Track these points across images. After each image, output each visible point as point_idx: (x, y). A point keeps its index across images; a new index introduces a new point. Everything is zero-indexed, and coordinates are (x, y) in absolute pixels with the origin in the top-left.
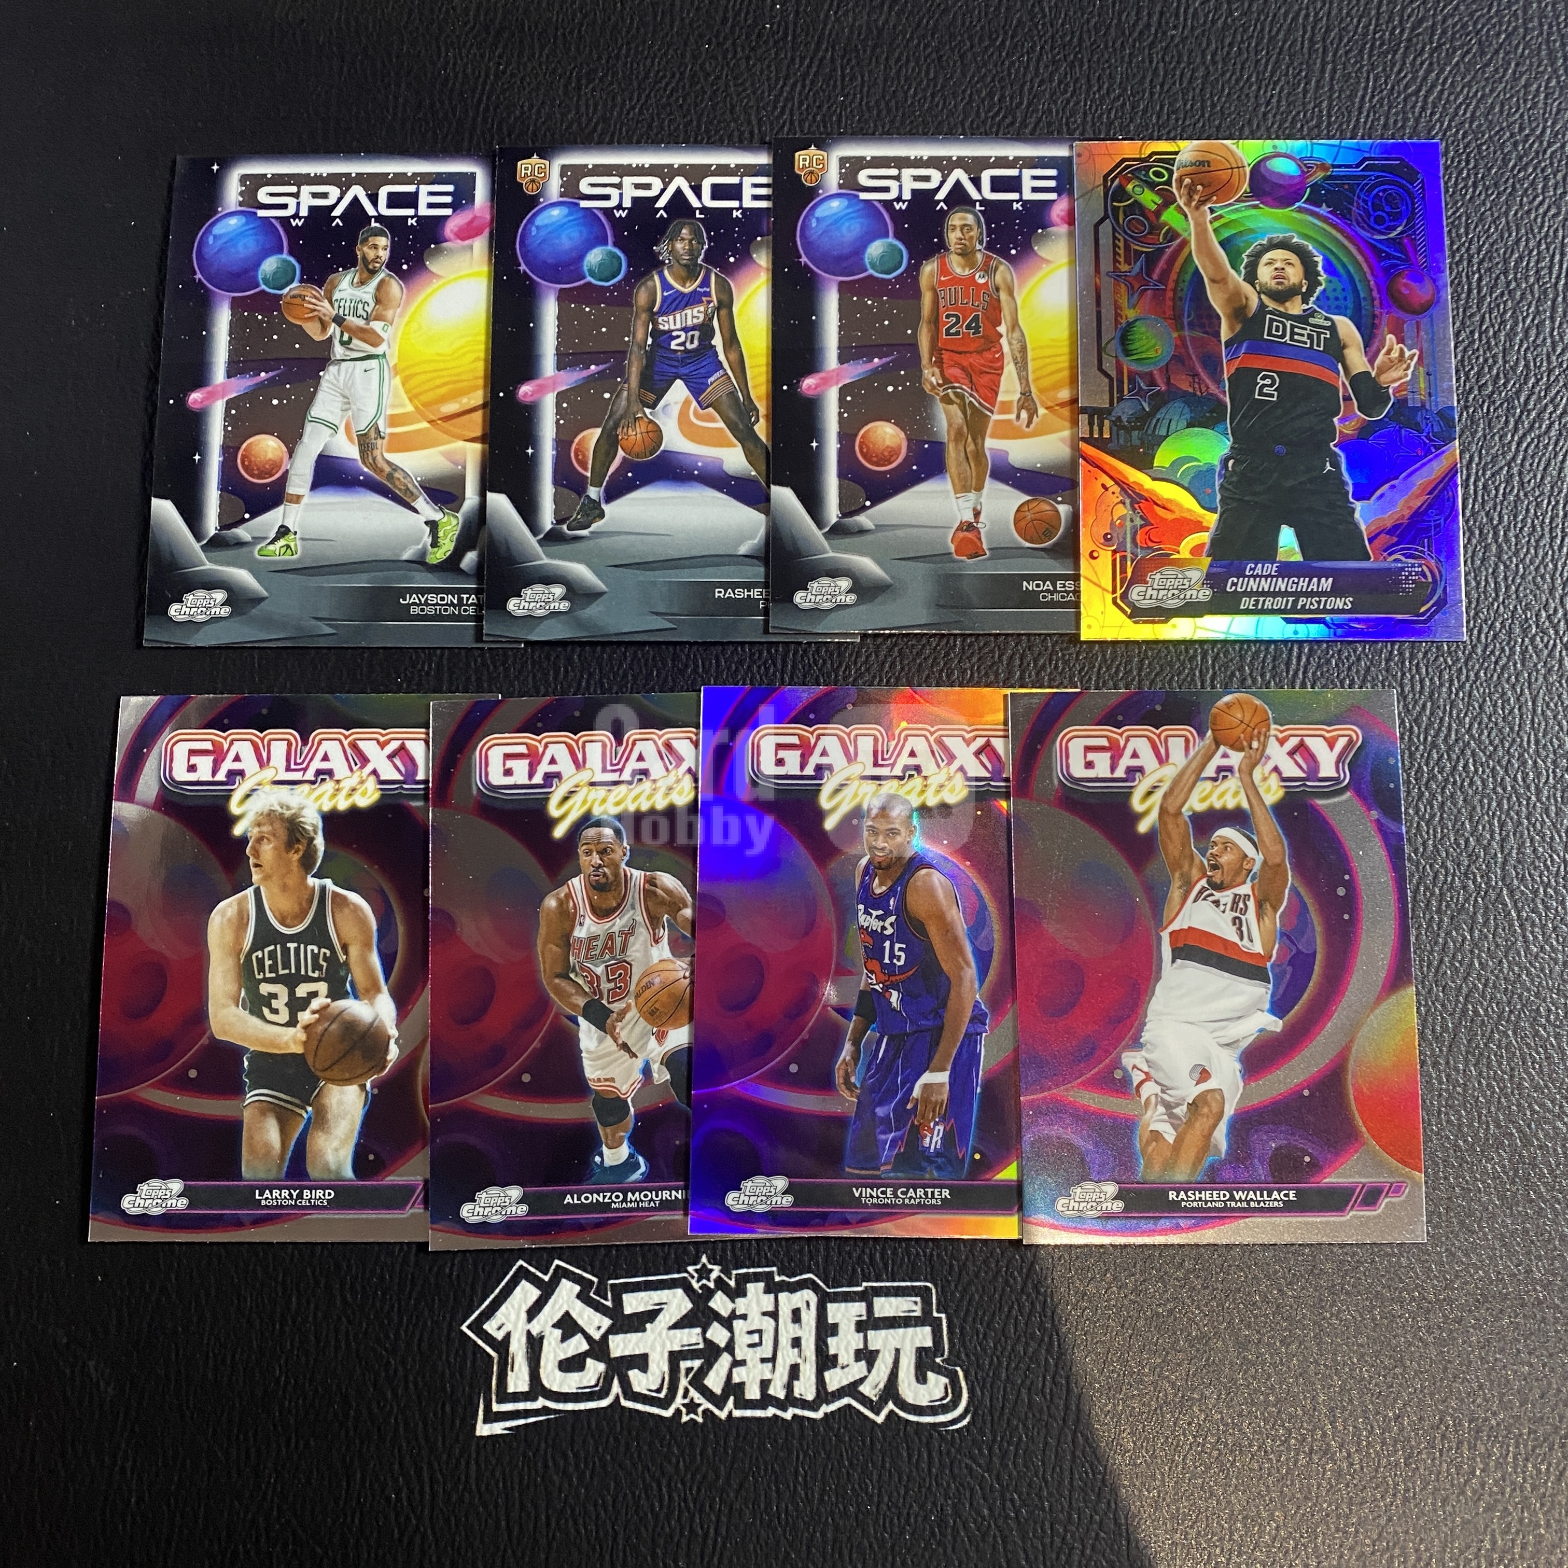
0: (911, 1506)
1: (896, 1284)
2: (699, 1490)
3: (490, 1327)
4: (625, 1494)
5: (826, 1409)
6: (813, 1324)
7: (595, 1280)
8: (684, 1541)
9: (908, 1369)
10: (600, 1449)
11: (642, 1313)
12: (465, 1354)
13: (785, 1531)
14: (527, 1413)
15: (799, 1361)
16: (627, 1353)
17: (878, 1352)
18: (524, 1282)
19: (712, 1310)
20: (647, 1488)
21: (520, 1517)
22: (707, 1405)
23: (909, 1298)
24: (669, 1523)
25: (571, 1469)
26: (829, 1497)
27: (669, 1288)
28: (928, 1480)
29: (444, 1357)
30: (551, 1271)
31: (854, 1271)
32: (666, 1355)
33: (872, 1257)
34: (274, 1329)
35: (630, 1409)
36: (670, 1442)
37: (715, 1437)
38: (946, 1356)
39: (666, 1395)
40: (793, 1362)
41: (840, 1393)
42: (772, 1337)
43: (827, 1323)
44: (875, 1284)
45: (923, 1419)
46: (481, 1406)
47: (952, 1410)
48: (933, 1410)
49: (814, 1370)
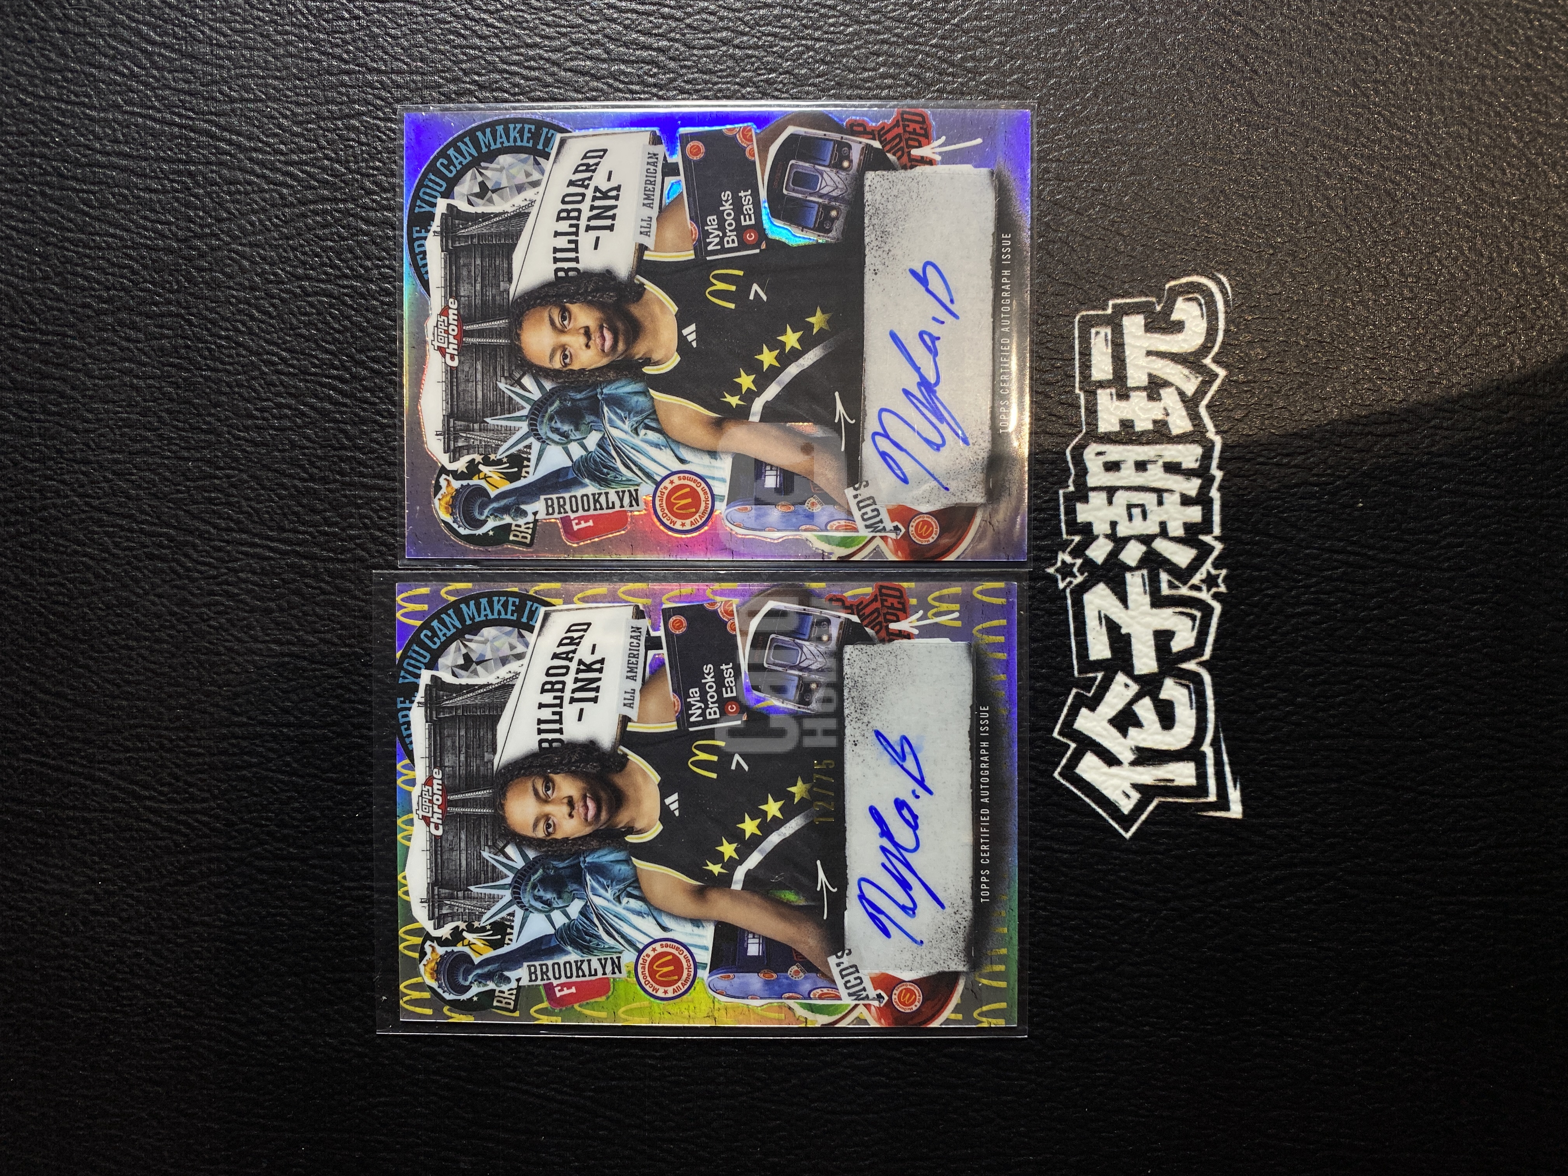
1: (1077, 357)
2: (1298, 572)
3: (1126, 806)
4: (1303, 652)
5: (1211, 433)
6: (1120, 448)
7: (1074, 691)
8: (1351, 588)
9: (1169, 342)
10: (1256, 681)
11: (1110, 638)
12: (1154, 834)
14: (1219, 764)
15: (1160, 463)
16: (1153, 654)
17: (1150, 375)
18: (1078, 771)
19: (1106, 561)
20: (1296, 629)
21: (1327, 767)
22: (1208, 565)
23: (1092, 341)
24: (1332, 604)
27: (1083, 608)
29: (1160, 857)
30: (1065, 740)
31: (1062, 403)
32: (1155, 611)
34: (1128, 1045)
35: (1214, 650)
36: (1248, 604)
37: (1242, 555)
38: (1154, 300)
39: (1199, 610)
40: (1162, 470)
41: (1195, 417)
42: (1135, 494)
43: (1119, 433)
44: (1077, 379)
45: (1222, 325)
46: (1212, 814)
47: (1211, 295)
48: (1212, 315)
49: (1169, 446)
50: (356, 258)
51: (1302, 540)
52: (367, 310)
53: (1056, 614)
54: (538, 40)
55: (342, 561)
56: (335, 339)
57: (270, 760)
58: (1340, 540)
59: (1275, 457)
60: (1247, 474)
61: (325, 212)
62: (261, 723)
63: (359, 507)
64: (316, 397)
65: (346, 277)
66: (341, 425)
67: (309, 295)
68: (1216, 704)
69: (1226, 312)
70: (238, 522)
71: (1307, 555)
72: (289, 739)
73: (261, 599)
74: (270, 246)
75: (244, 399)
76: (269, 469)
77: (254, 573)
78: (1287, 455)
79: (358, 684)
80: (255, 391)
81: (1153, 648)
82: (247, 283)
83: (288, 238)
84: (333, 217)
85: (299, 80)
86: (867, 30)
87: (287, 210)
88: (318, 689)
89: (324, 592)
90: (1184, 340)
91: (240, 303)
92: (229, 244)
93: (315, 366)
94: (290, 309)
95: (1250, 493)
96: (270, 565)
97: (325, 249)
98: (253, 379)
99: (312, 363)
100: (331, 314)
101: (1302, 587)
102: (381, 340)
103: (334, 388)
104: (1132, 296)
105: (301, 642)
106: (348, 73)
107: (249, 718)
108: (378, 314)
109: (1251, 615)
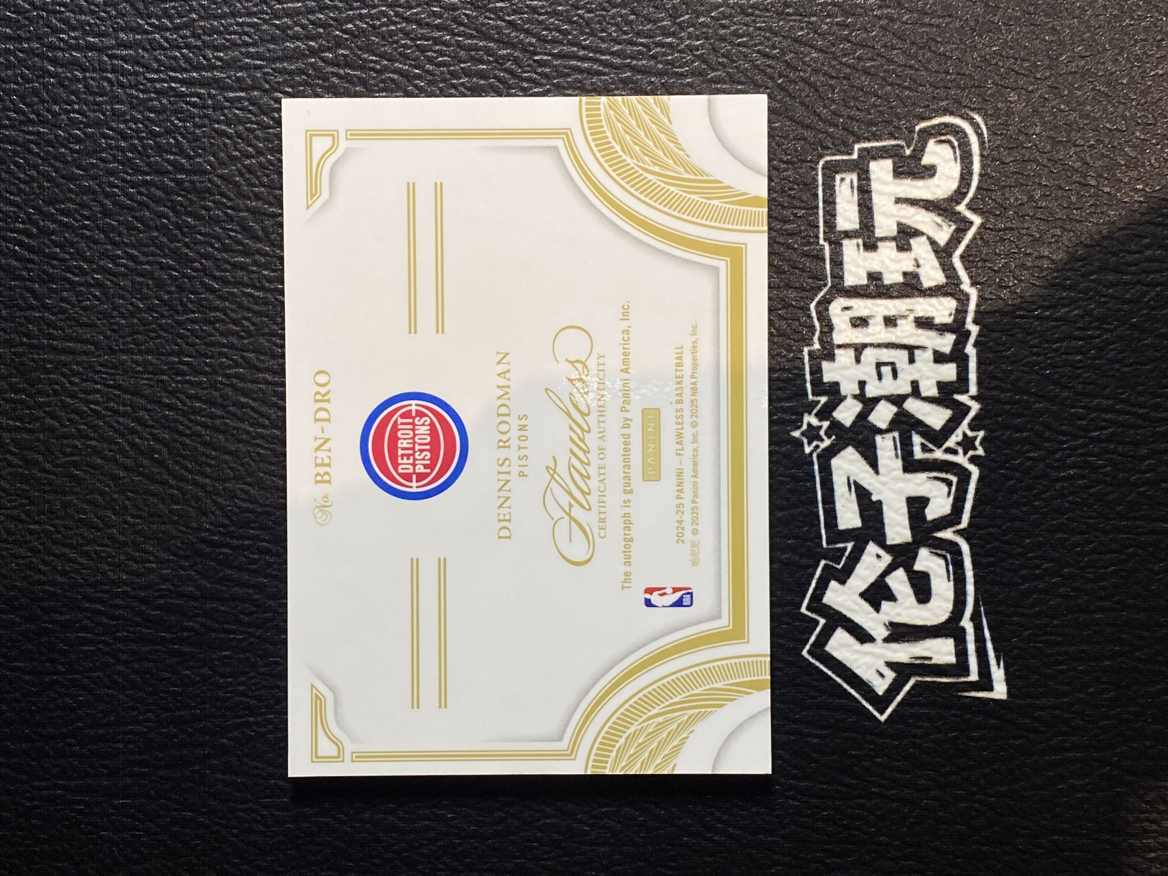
1: (821, 205)
2: (1063, 433)
3: (881, 687)
4: (1069, 519)
5: (966, 286)
6: (869, 302)
7: (823, 563)
9: (919, 188)
10: (1019, 550)
11: (859, 505)
12: (911, 717)
13: (1107, 330)
14: (980, 640)
15: (911, 318)
16: (907, 522)
17: (899, 224)
18: (828, 648)
19: (854, 423)
20: (1061, 495)
21: (1099, 643)
22: (964, 426)
23: (837, 188)
24: (1101, 467)
27: (830, 474)
29: (918, 741)
30: (814, 616)
31: (806, 255)
32: (908, 476)
35: (972, 517)
36: (1008, 468)
37: (1000, 415)
38: (902, 143)
39: (955, 474)
40: (913, 325)
41: (948, 268)
42: (885, 350)
43: (867, 286)
44: (821, 229)
45: (976, 167)
46: (973, 694)
47: (966, 135)
48: (966, 158)
49: (921, 300)
50: (42, 101)
51: (1066, 399)
52: (55, 158)
53: (802, 480)
55: (31, 431)
56: (20, 191)
58: (1108, 398)
59: (1036, 310)
60: (1005, 328)
61: (7, 51)
63: (48, 372)
65: (31, 122)
66: (27, 283)
68: (975, 576)
69: (982, 156)
71: (1073, 414)
78: (1048, 308)
79: (48, 564)
81: (907, 516)
84: (16, 56)
89: (10, 465)
90: (937, 186)
95: (1009, 349)
97: (7, 93)
100: (16, 163)
101: (1067, 448)
102: (70, 191)
103: (20, 244)
104: (879, 139)
108: (66, 162)
109: (1011, 479)
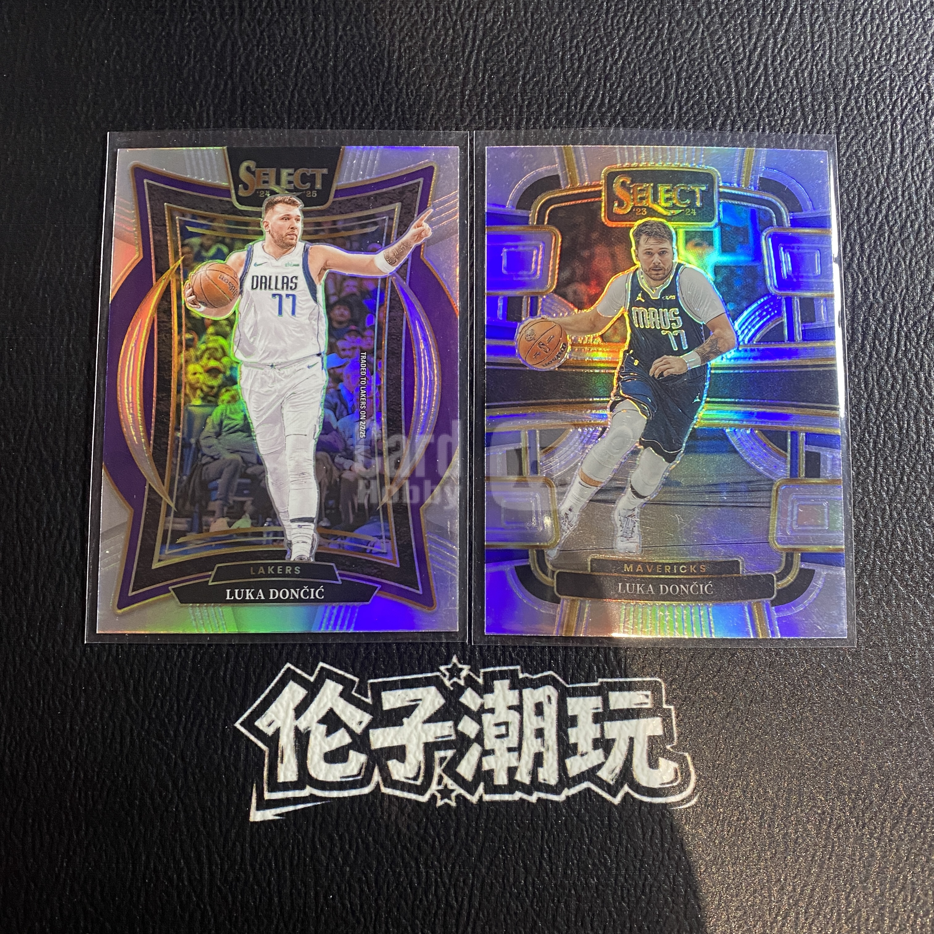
0: (646, 879)
2: (453, 867)
4: (387, 871)
8: (440, 912)
10: (363, 832)
12: (238, 747)
13: (532, 902)
20: (406, 865)
21: (291, 894)
24: (427, 897)
25: (337, 850)
26: (572, 871)
28: (661, 854)
29: (219, 752)
31: (591, 668)
33: (606, 656)
34: (65, 727)
35: (389, 796)
36: (427, 824)
37: (467, 819)
50: (695, 116)
51: (480, 870)
53: (419, 663)
54: (867, 252)
55: (461, 106)
56: (632, 101)
57: (309, 52)
58: (480, 904)
59: (548, 847)
60: (534, 823)
61: (730, 93)
62: (337, 46)
64: (588, 86)
65: (680, 108)
66: (566, 104)
67: (665, 82)
69: (665, 804)
70: (491, 28)
71: (468, 875)
72: (324, 67)
73: (433, 46)
74: (703, 52)
75: (585, 33)
76: (532, 52)
77: (453, 40)
78: (550, 856)
79: (367, 117)
80: (592, 40)
82: (674, 36)
83: (709, 66)
84: (726, 99)
85: (830, 74)
86: (885, 509)
87: (730, 65)
88: (363, 87)
89: (437, 92)
91: (659, 31)
92: (703, 22)
93: (611, 86)
94: (655, 67)
95: (518, 825)
96: (458, 52)
97: (701, 93)
98: (601, 41)
99: (613, 84)
100: (651, 97)
101: (441, 871)
103: (594, 100)
104: (678, 726)
105: (400, 75)
106: (836, 110)
107: (341, 37)
109: (418, 826)
